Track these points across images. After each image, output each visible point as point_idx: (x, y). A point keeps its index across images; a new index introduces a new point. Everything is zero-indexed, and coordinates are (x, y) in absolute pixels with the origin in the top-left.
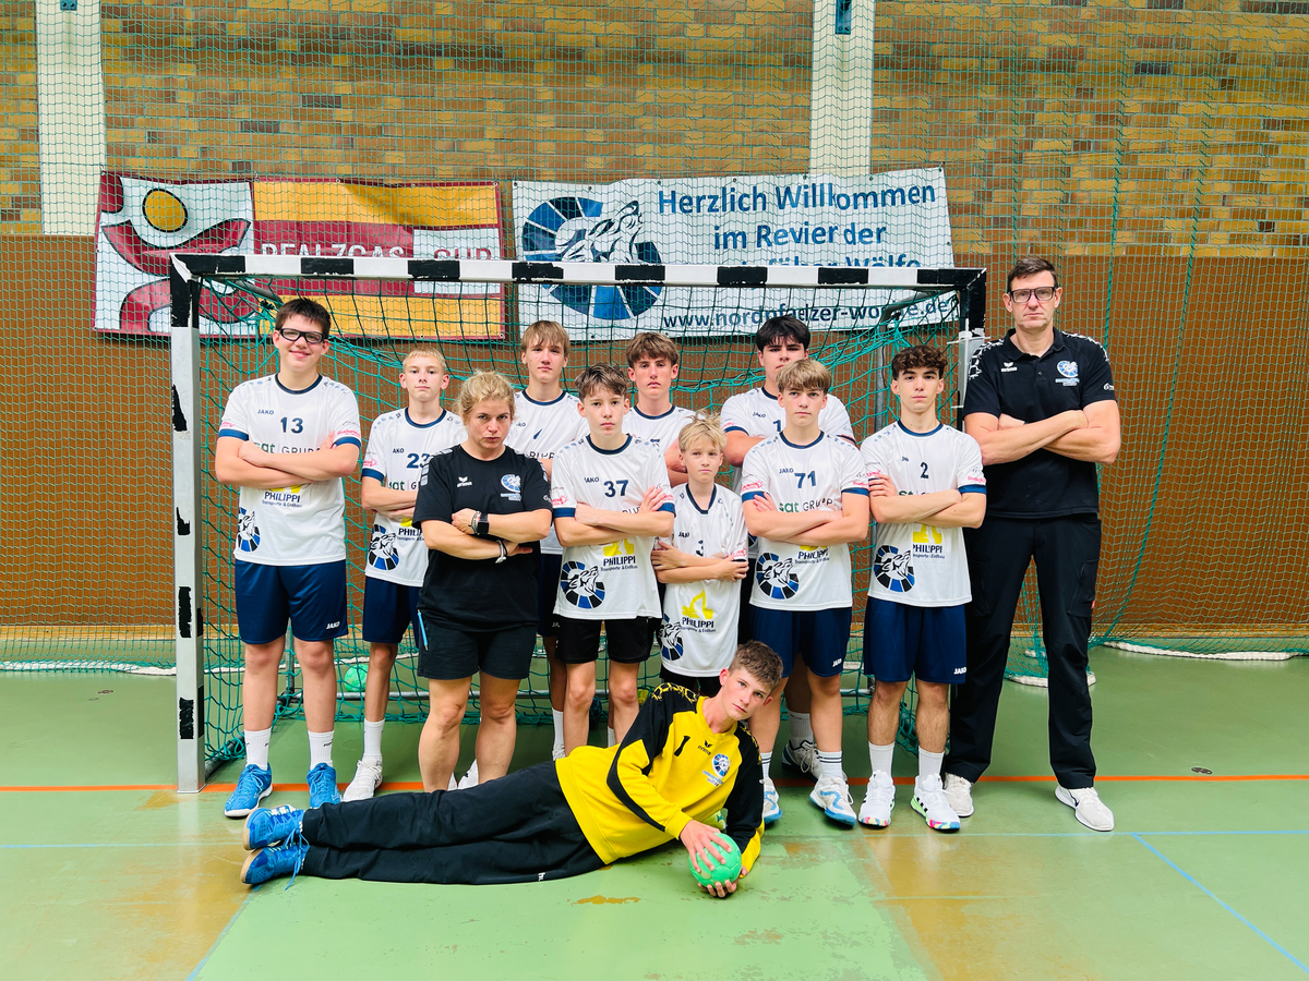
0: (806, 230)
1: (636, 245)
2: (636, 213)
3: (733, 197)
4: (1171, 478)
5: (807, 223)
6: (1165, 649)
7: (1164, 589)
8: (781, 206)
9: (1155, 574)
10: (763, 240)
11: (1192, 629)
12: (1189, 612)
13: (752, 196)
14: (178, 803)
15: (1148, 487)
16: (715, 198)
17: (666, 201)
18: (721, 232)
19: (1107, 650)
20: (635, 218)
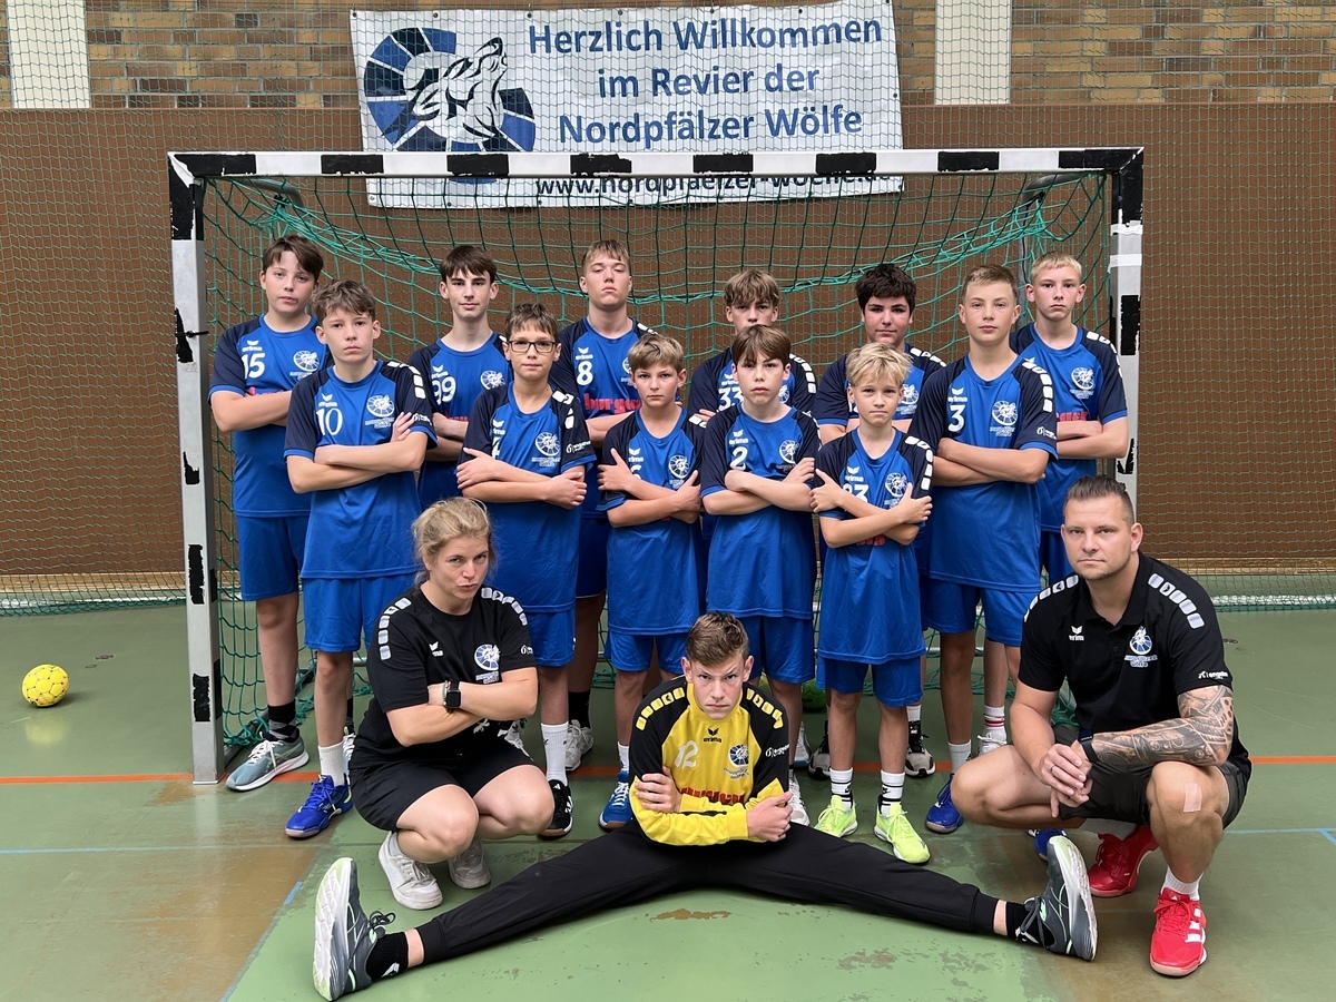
0: (716, 76)
1: (500, 92)
2: (498, 52)
3: (619, 33)
5: (716, 68)
8: (684, 46)
10: (659, 86)
13: (643, 35)
14: (194, 797)
16: (598, 35)
17: (539, 39)
18: (607, 76)
20: (497, 59)
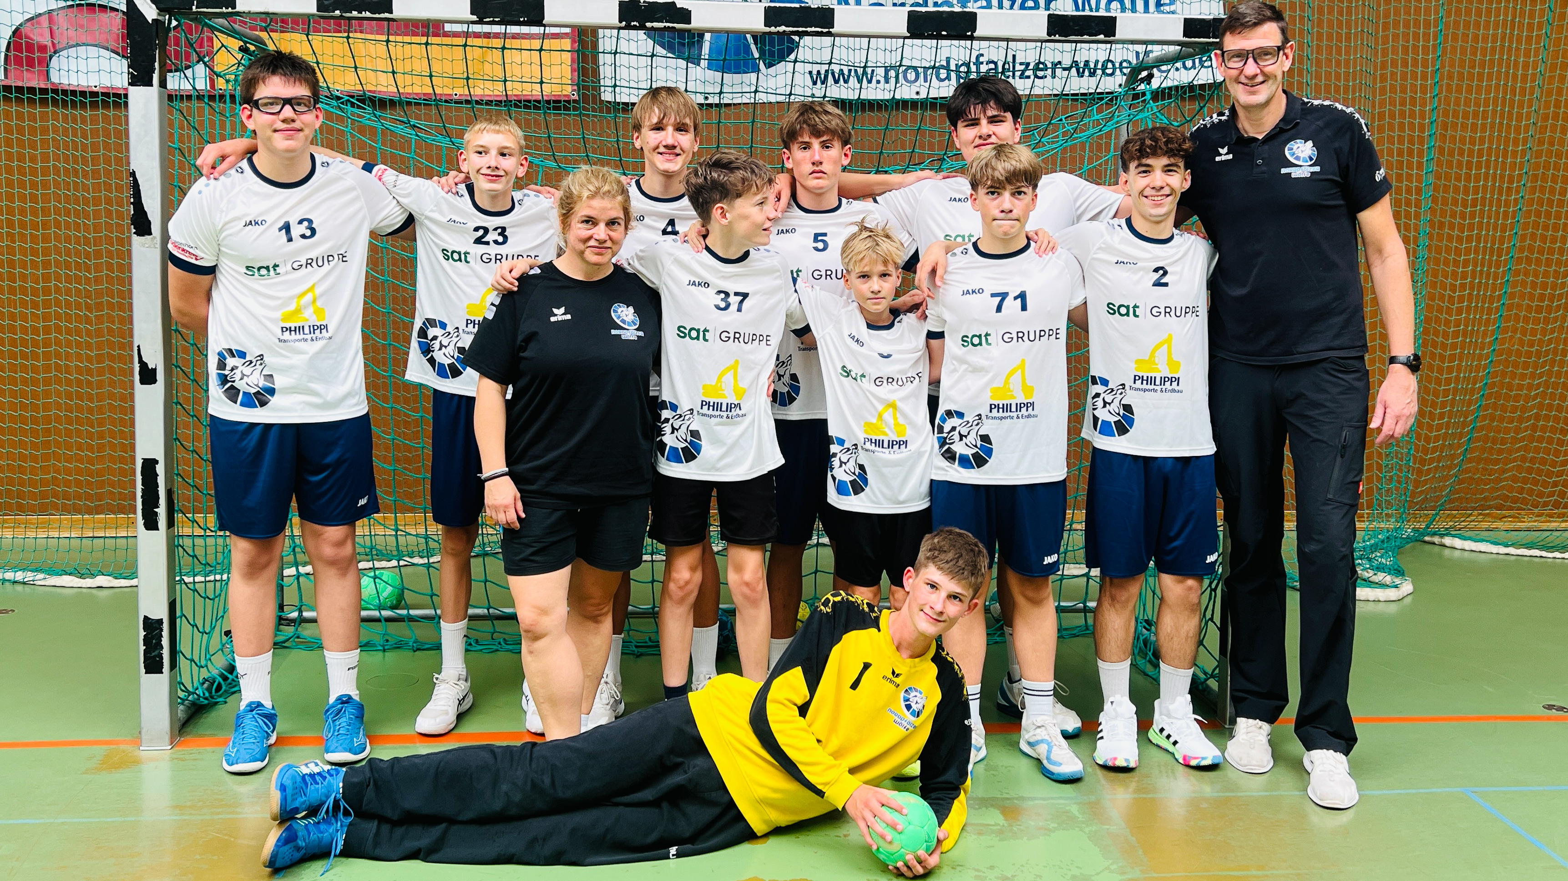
4: (1519, 306)
6: (1507, 546)
7: (1506, 461)
9: (1494, 441)
11: (1543, 518)
12: (1541, 495)
14: (141, 765)
15: (1488, 320)
19: (1427, 547)
